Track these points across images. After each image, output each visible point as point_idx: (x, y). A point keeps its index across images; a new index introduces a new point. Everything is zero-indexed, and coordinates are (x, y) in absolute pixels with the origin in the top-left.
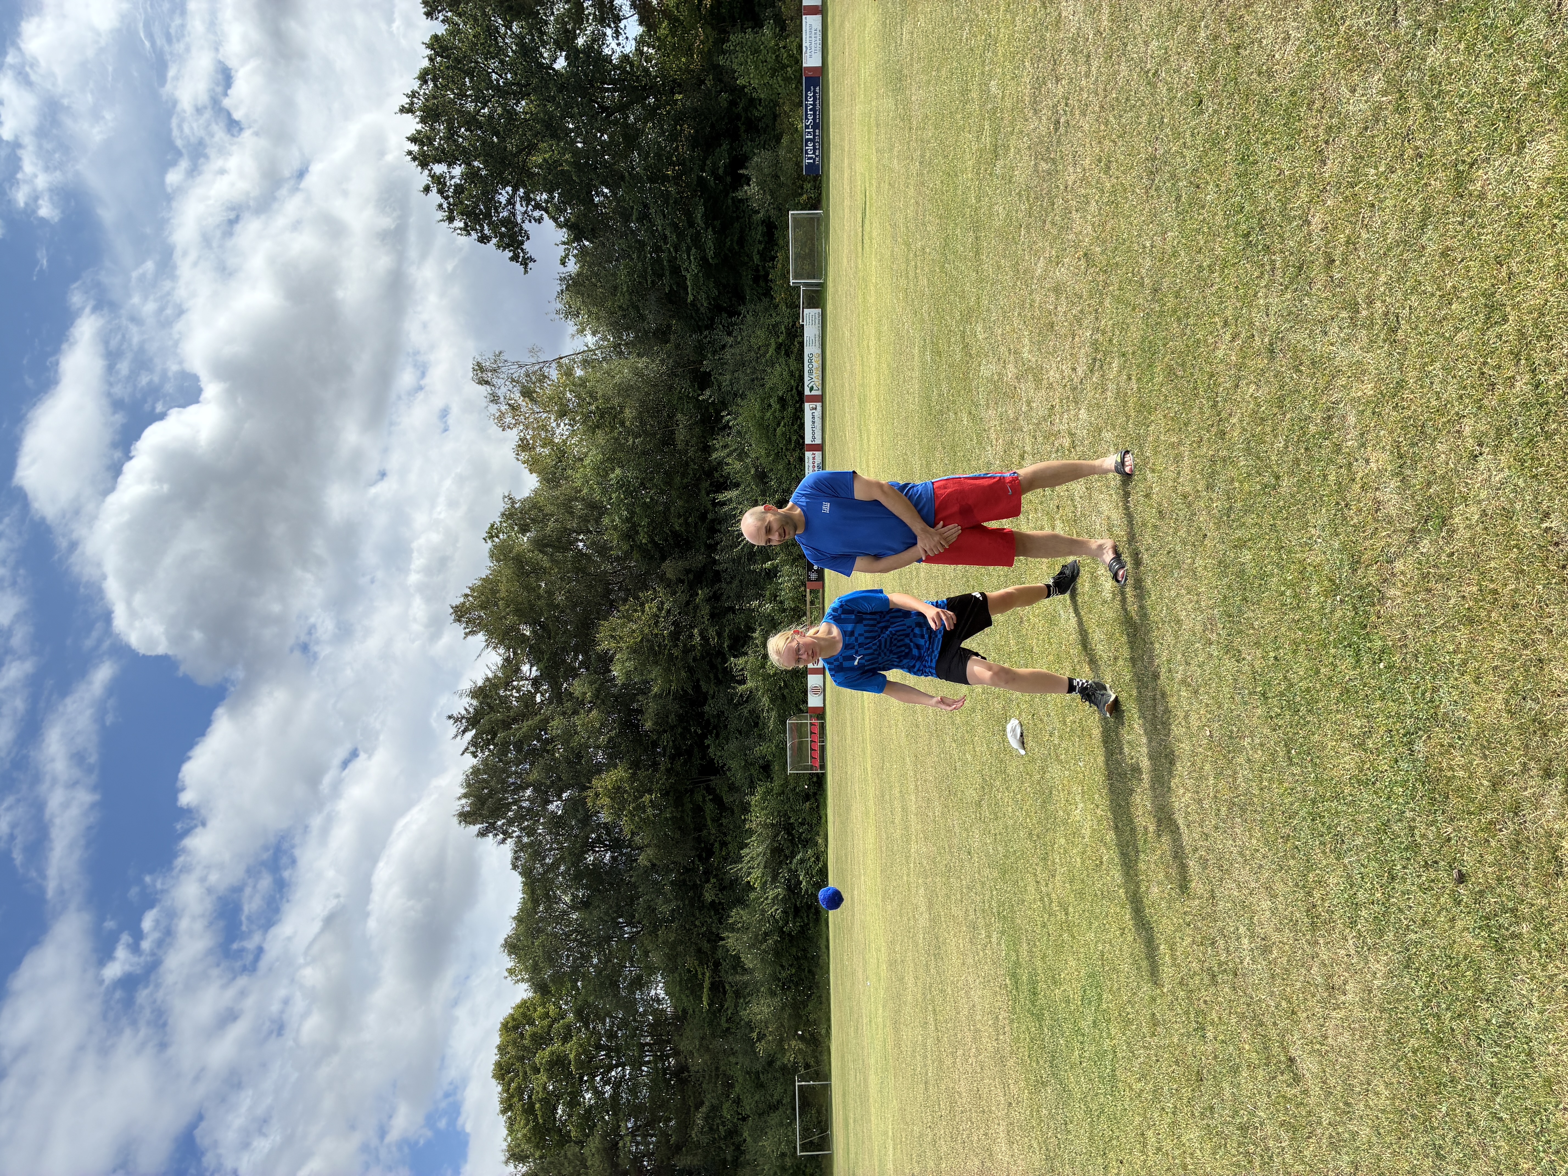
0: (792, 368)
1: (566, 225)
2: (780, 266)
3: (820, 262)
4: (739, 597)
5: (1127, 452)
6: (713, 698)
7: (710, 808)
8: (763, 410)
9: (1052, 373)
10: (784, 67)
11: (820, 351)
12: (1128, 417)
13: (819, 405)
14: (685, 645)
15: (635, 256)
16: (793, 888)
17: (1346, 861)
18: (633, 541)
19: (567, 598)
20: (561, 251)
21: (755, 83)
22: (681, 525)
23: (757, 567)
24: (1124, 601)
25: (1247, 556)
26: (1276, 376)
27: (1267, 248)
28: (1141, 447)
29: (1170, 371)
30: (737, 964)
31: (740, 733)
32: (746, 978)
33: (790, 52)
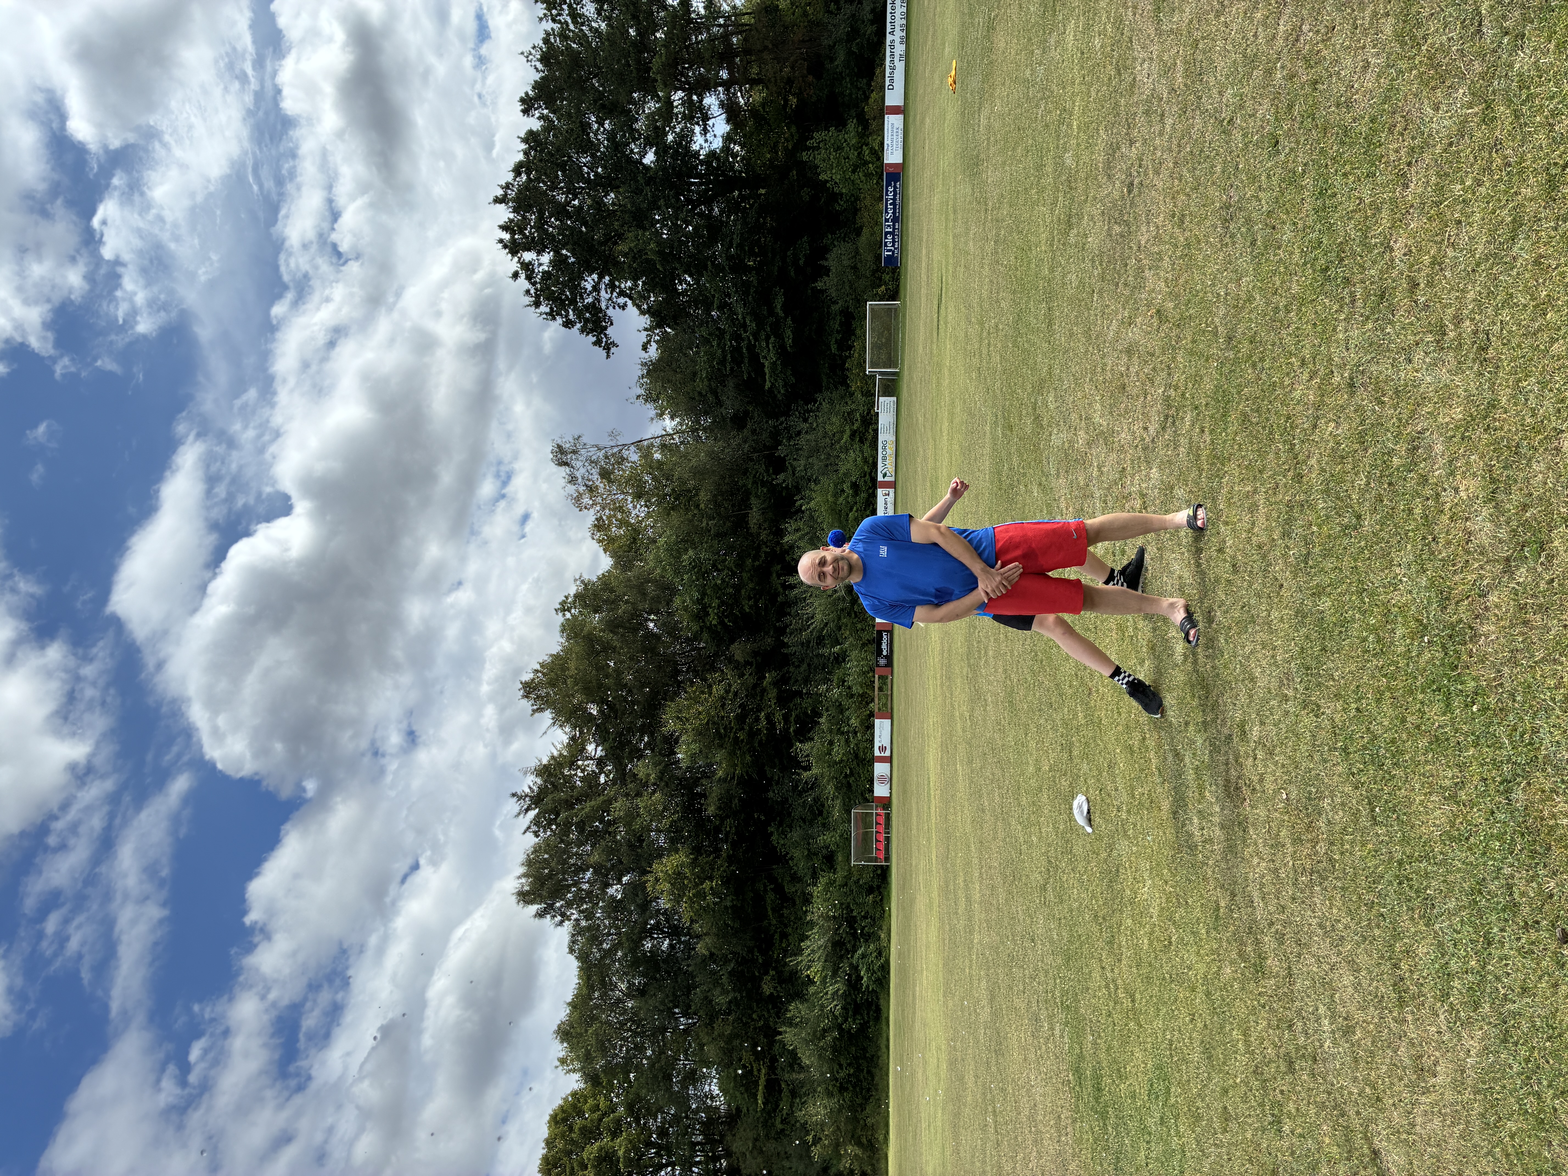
0: (866, 454)
1: (649, 312)
2: (856, 355)
3: (896, 351)
4: (807, 681)
5: (1200, 506)
6: (777, 783)
7: (770, 897)
8: (836, 495)
9: (1123, 435)
10: (866, 163)
11: (894, 438)
12: (1200, 470)
13: (892, 491)
14: (751, 728)
15: (715, 343)
16: (854, 983)
17: (1437, 927)
18: (703, 622)
19: (635, 678)
20: (643, 337)
21: (837, 178)
22: (751, 607)
23: (825, 651)
24: (1195, 662)
25: (1325, 604)
26: (1356, 411)
27: (1347, 281)
28: (1214, 500)
29: (1245, 417)
30: (794, 1060)
31: (804, 821)
32: (802, 1076)
33: (872, 149)
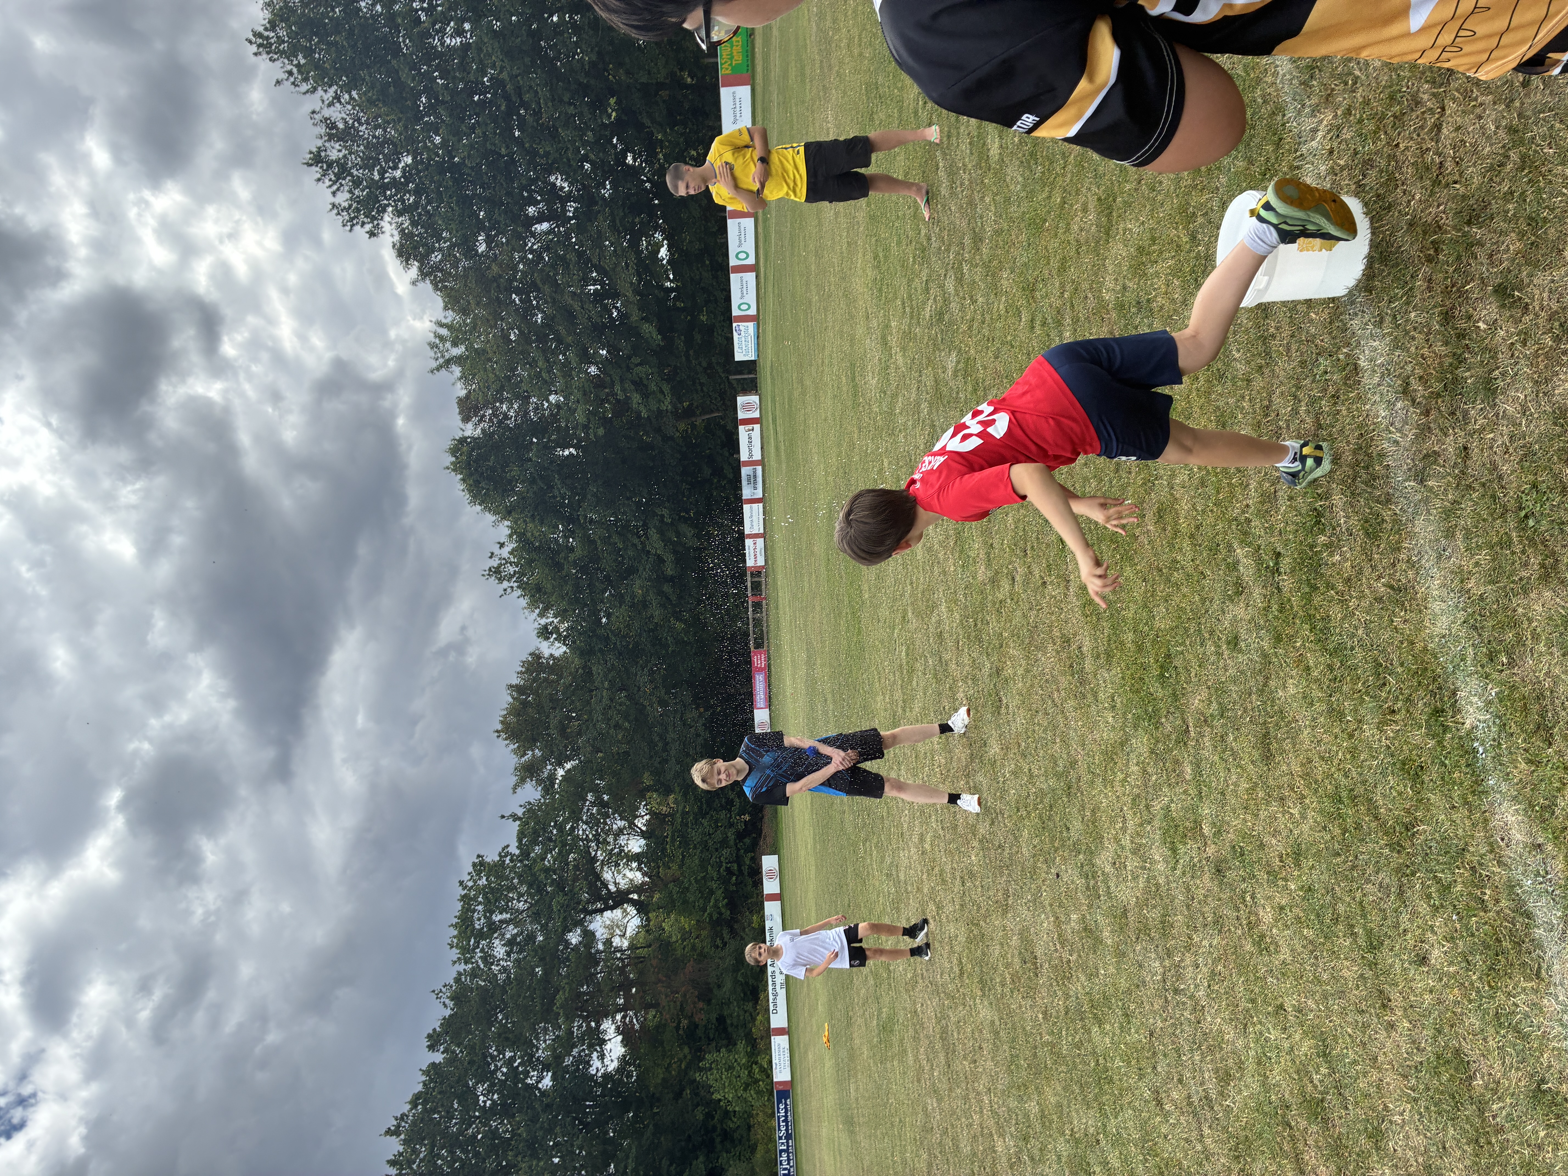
10: (756, 1081)
21: (730, 1097)
33: (761, 1067)
